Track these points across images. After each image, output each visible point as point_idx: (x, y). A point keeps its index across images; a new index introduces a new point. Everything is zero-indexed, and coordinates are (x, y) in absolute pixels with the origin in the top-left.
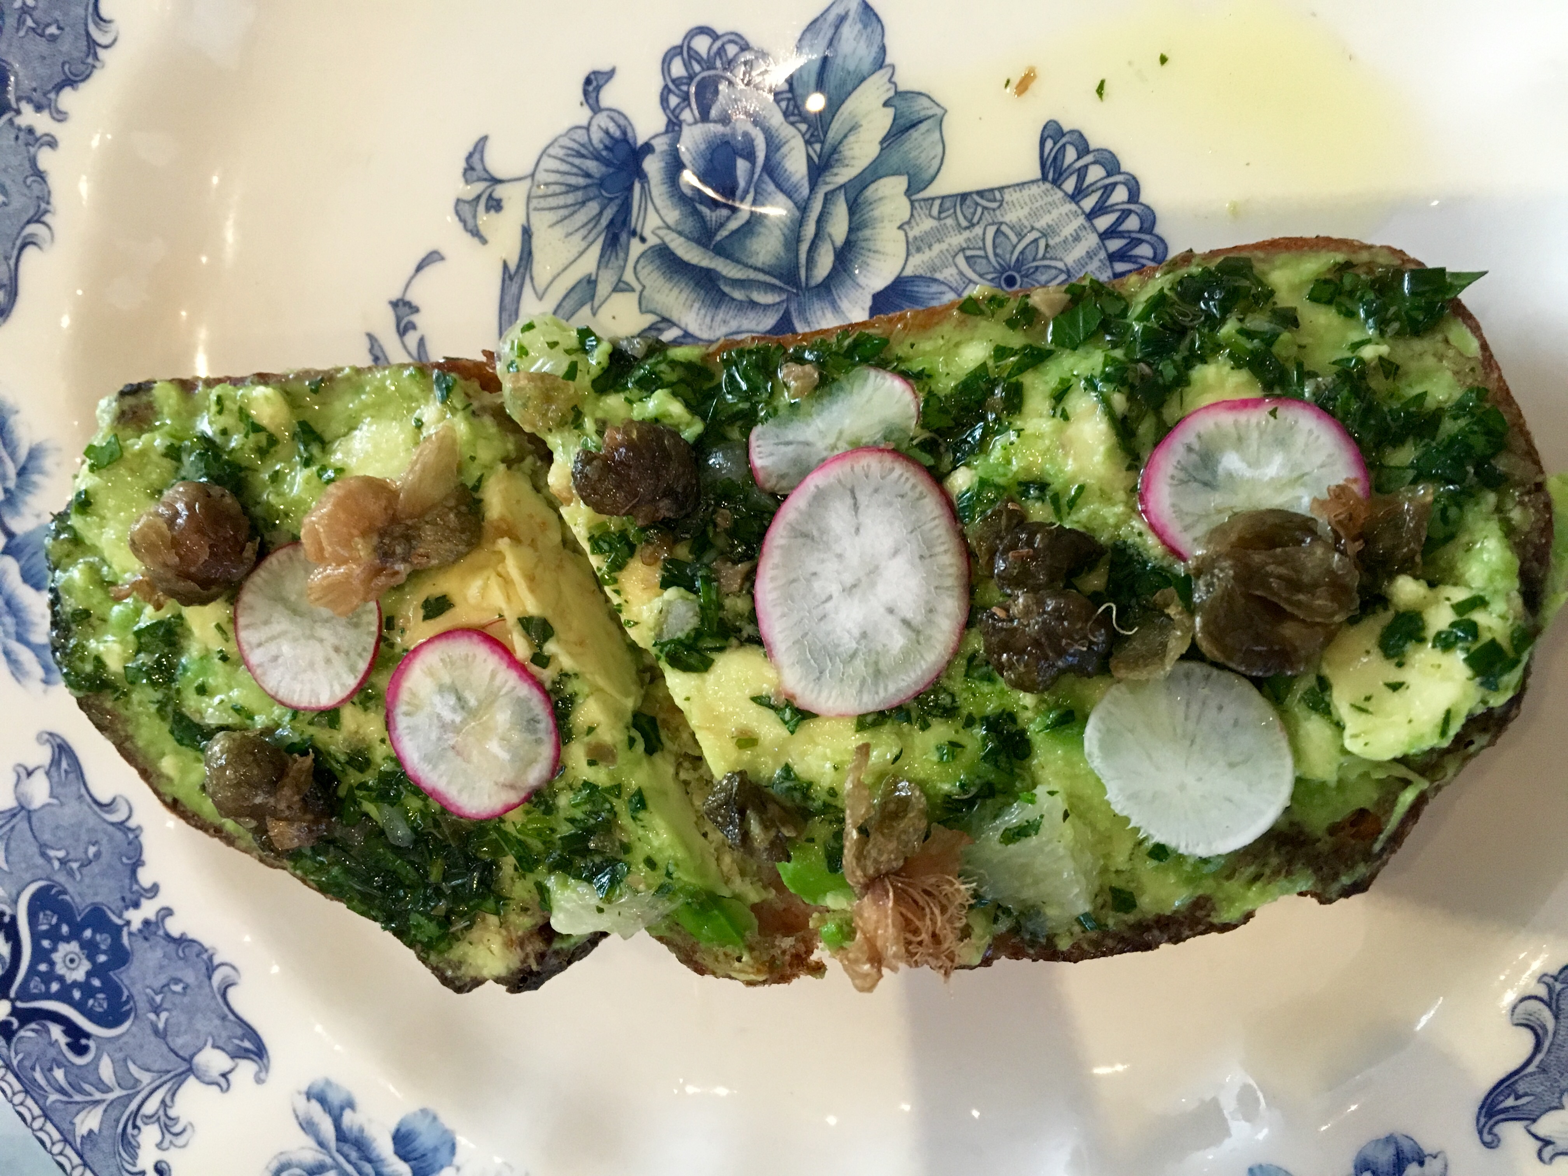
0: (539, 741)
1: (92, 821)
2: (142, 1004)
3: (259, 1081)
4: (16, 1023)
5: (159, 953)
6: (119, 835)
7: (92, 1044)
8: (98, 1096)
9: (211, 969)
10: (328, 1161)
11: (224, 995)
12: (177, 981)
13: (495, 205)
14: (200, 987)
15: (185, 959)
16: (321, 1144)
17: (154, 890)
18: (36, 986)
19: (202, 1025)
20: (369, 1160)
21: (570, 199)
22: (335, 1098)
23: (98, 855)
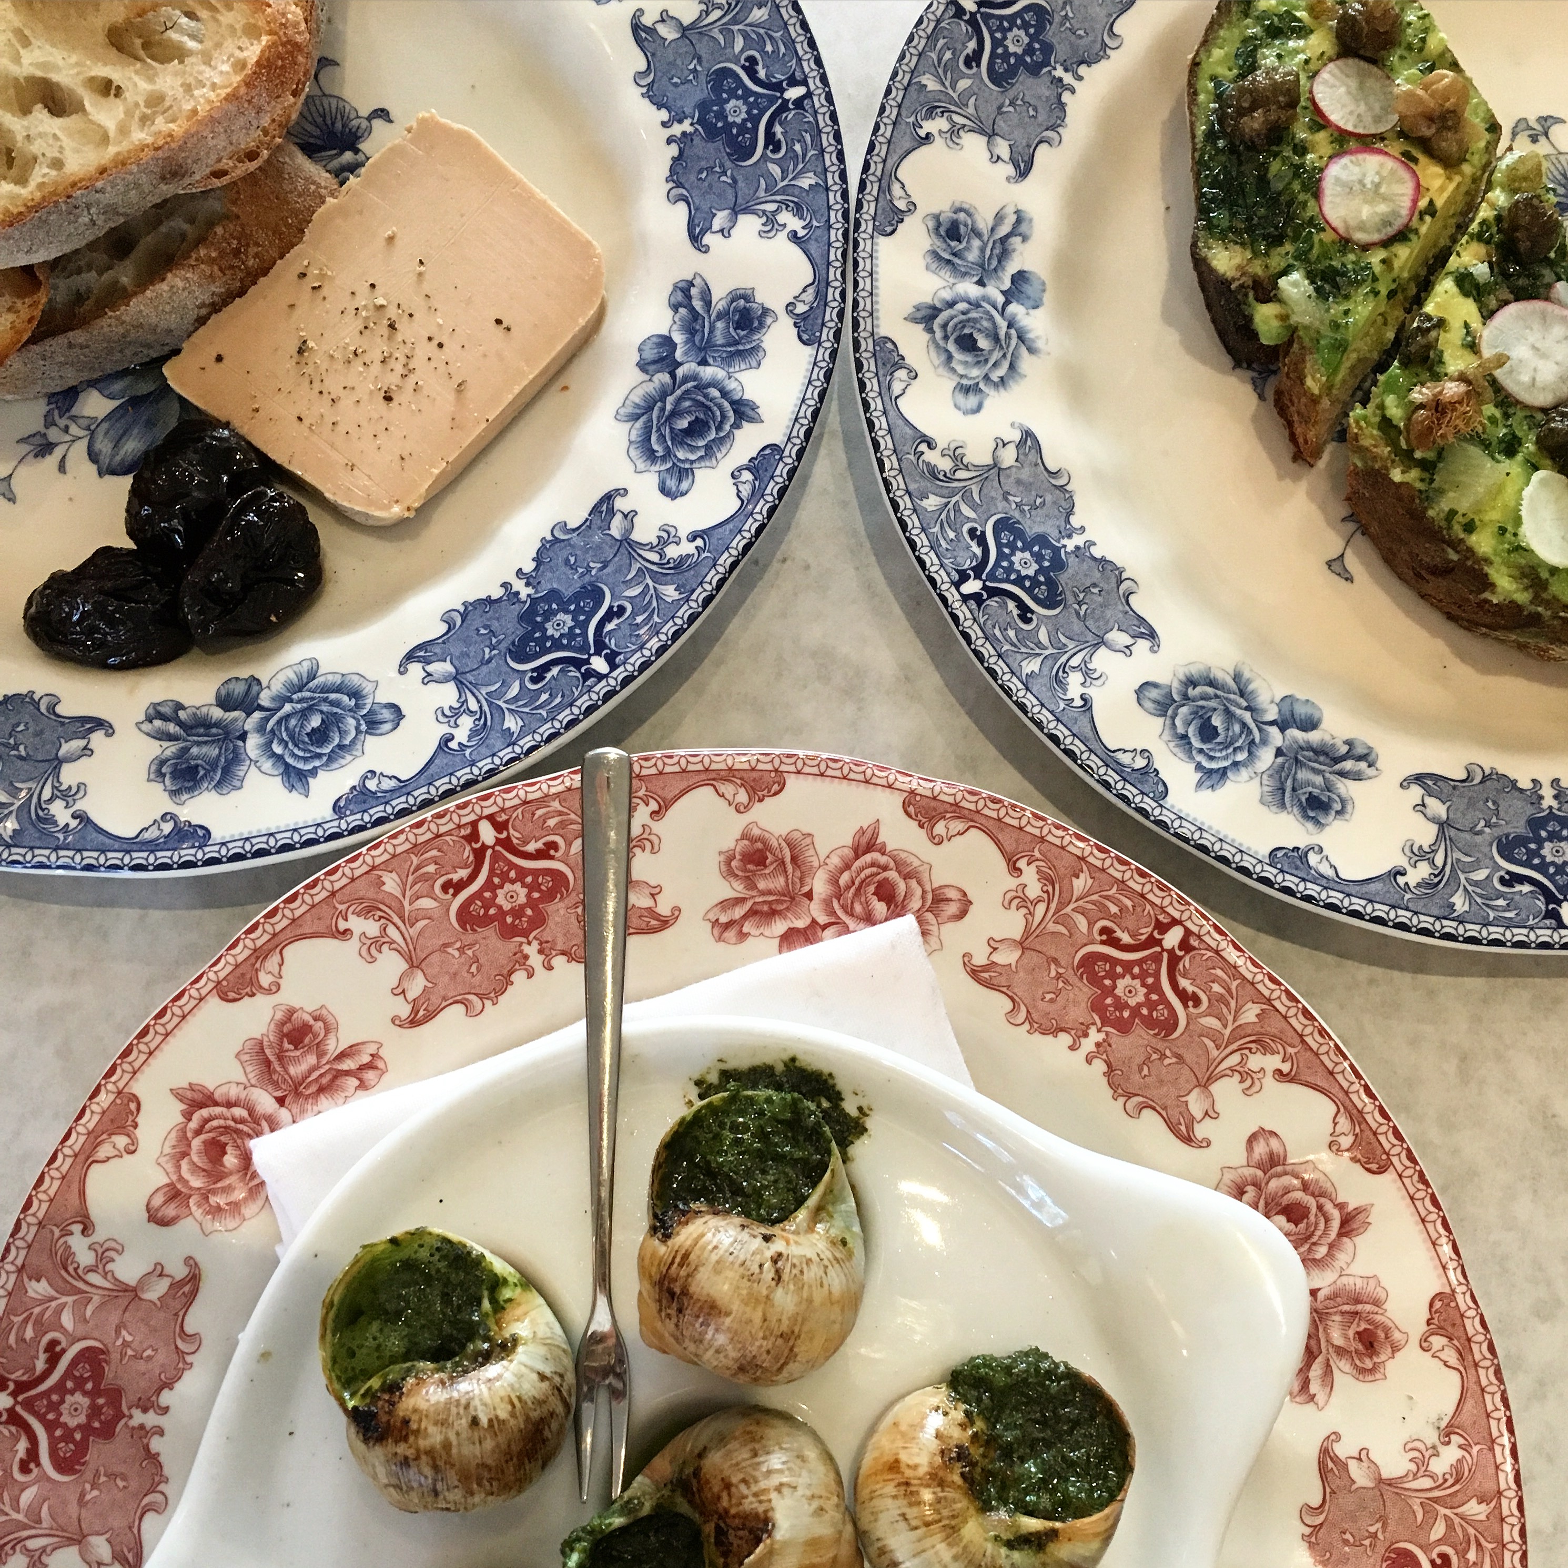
0: (1379, 231)
1: (1098, 27)
2: (1011, 93)
3: (1008, 179)
4: (967, 17)
5: (1047, 93)
6: (1098, 46)
7: (975, 70)
8: (947, 84)
9: (1053, 128)
10: (985, 238)
11: (1040, 142)
12: (1035, 110)
13: (1534, 139)
14: (1040, 125)
15: (1051, 110)
16: (993, 230)
17: (1080, 78)
18: (994, 23)
19: (1018, 134)
20: (999, 262)
21: (1559, 177)
22: (1023, 228)
23: (1080, 37)
